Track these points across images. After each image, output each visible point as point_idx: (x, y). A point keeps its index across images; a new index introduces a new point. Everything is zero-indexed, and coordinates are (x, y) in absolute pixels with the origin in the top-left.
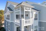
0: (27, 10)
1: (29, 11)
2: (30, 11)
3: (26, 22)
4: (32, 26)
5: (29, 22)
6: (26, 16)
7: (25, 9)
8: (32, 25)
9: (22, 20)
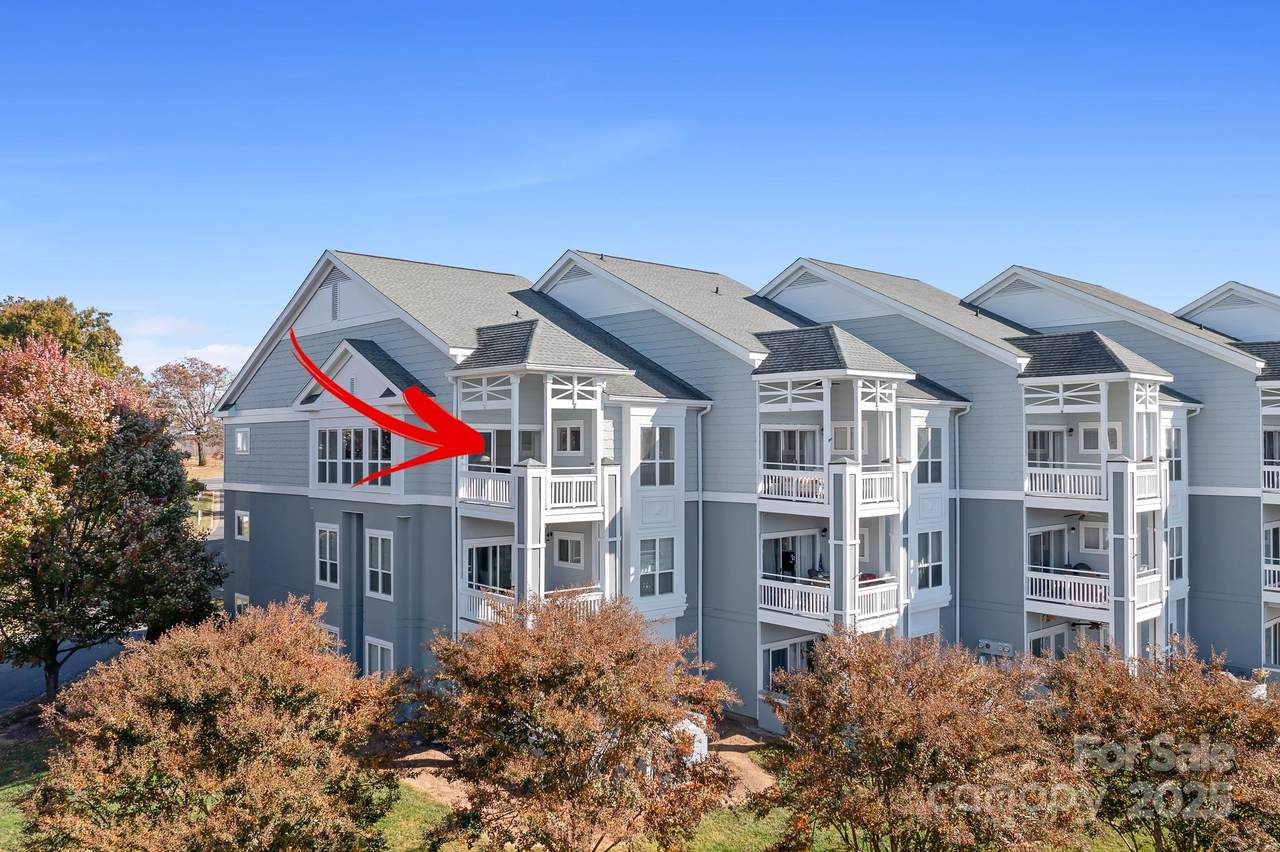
0: (570, 397)
1: (582, 405)
2: (594, 404)
3: (561, 494)
4: (612, 533)
5: (586, 493)
6: (562, 446)
7: (555, 393)
8: (613, 522)
9: (531, 473)
